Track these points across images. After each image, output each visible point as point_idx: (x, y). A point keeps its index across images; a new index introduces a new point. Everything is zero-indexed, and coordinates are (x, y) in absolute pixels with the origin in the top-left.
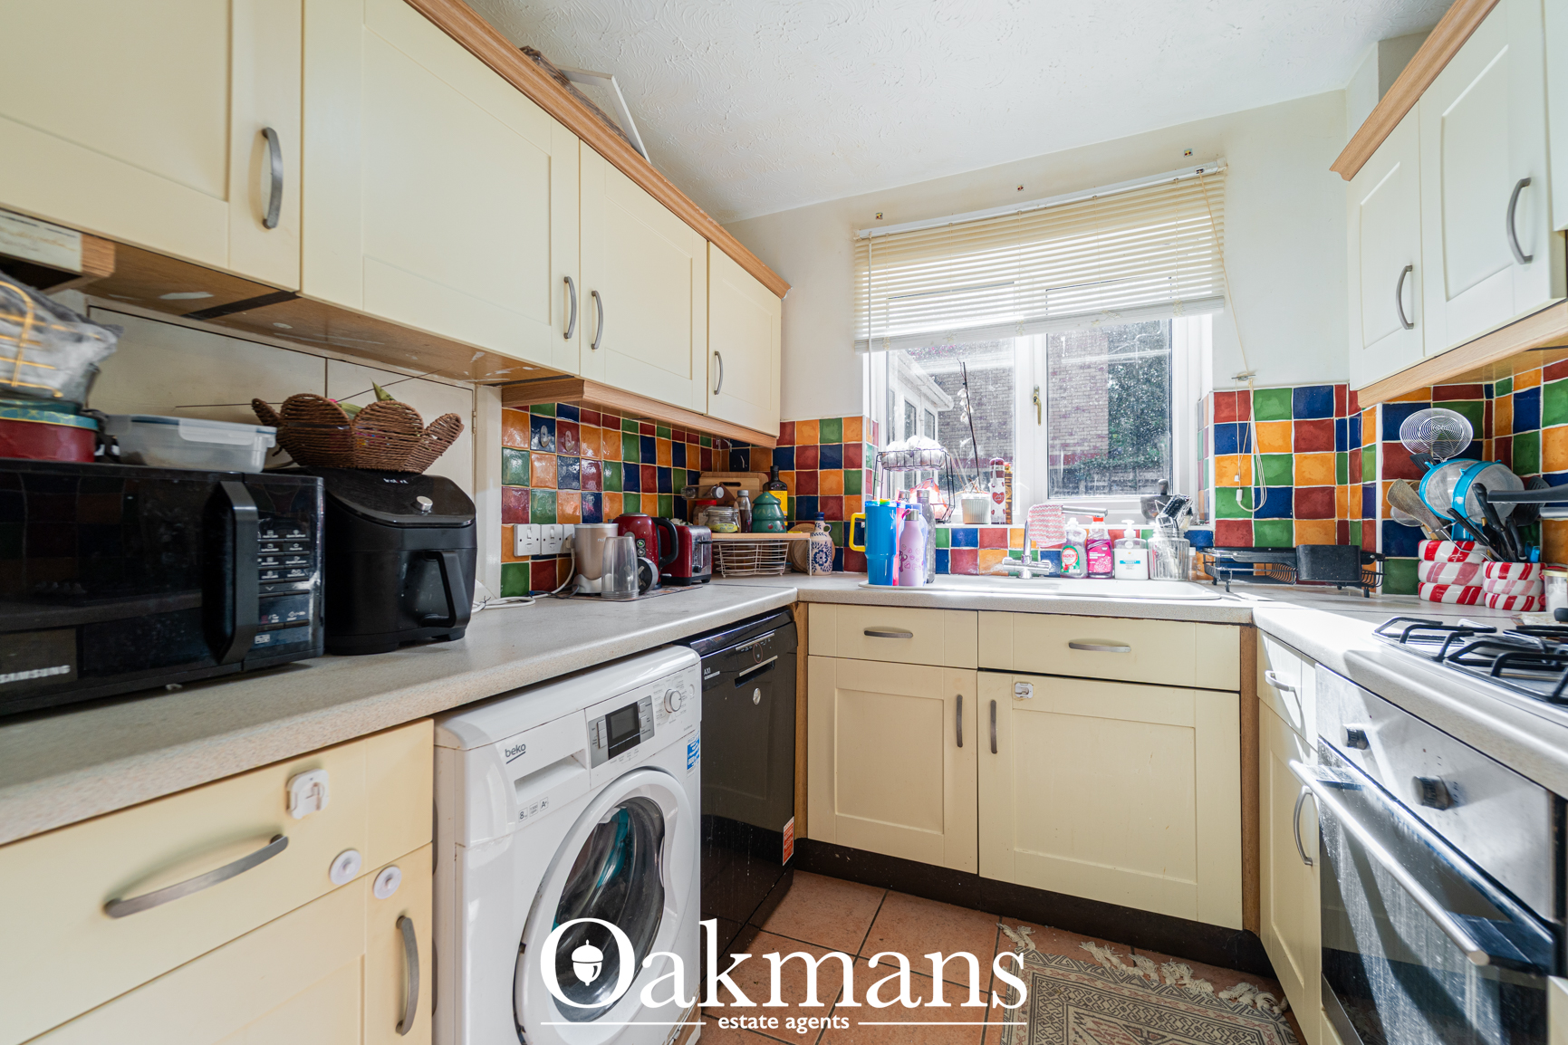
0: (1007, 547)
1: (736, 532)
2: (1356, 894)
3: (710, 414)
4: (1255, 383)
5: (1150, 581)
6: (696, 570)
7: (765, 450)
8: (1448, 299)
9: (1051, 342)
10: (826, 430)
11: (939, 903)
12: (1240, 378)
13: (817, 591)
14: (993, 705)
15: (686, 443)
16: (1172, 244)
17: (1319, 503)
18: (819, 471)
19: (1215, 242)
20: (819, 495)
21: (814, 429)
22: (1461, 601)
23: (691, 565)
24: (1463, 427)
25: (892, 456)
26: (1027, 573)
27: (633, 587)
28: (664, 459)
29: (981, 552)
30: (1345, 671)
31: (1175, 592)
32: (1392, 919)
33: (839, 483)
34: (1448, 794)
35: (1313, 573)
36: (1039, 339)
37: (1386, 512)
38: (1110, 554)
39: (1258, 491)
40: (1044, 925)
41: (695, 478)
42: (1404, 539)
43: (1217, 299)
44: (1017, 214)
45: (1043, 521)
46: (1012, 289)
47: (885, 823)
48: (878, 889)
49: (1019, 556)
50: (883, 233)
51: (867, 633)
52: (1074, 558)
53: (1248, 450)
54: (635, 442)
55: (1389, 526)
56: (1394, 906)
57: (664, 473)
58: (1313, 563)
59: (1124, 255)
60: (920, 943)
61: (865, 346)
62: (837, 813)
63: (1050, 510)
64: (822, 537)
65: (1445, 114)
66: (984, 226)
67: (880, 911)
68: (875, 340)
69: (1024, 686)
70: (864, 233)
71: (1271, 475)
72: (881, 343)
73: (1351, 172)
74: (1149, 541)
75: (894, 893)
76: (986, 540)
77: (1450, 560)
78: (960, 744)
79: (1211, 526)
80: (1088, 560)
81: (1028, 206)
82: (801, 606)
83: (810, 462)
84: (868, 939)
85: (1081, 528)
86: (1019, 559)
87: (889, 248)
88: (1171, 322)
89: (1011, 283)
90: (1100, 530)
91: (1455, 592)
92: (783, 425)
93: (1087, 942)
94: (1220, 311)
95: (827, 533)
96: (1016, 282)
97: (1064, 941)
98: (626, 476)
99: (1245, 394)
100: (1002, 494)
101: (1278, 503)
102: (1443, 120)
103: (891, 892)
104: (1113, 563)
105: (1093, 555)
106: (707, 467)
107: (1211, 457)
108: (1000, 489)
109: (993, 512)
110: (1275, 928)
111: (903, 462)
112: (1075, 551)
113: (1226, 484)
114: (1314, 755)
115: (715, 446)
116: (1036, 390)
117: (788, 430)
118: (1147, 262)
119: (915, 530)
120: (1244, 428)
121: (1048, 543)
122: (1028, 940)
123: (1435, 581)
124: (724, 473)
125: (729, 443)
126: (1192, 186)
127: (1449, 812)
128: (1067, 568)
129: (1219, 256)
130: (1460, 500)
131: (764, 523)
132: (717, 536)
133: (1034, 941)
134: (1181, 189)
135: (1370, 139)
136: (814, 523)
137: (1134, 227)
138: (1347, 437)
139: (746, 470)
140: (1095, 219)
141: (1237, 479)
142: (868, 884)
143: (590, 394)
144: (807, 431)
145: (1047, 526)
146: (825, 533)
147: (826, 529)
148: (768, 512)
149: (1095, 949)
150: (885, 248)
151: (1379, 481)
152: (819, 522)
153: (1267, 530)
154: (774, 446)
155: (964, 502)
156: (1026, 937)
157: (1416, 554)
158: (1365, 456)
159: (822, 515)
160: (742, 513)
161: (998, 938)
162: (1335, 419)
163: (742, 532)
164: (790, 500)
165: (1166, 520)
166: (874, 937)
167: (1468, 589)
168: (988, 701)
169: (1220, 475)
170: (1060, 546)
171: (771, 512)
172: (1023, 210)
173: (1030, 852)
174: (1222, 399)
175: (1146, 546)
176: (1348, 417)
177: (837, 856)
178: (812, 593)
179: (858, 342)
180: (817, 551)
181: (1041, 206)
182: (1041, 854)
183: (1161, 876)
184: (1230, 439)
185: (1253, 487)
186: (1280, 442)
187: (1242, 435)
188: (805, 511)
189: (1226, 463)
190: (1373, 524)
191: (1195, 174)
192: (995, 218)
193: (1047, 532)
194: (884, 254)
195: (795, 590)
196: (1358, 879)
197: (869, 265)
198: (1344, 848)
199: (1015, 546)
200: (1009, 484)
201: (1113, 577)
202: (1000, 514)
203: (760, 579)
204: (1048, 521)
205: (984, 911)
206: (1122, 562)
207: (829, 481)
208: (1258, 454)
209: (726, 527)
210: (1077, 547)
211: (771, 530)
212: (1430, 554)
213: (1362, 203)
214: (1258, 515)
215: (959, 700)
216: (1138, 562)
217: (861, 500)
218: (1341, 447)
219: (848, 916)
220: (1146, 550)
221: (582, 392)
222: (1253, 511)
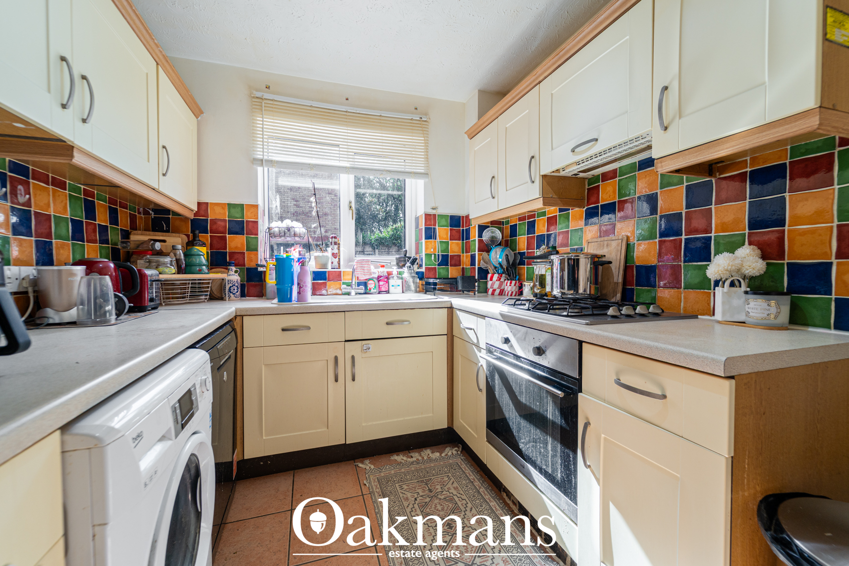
0: (341, 280)
1: (174, 274)
2: (503, 395)
3: (161, 189)
4: (438, 212)
5: (403, 294)
6: (152, 300)
7: (186, 219)
8: (507, 191)
9: (357, 179)
10: (233, 211)
11: (324, 466)
12: (433, 209)
13: (250, 308)
14: (353, 357)
15: (118, 208)
16: (406, 146)
17: (456, 261)
18: (227, 235)
19: (426, 150)
20: (228, 251)
21: (223, 209)
22: (499, 295)
23: (147, 296)
24: (498, 234)
25: (276, 230)
26: (353, 293)
27: (110, 315)
28: (102, 218)
29: (328, 283)
30: (501, 318)
31: (414, 298)
32: (519, 398)
33: (243, 244)
34: (543, 350)
35: (463, 287)
36: (351, 177)
37: (479, 264)
38: (387, 282)
39: (438, 255)
40: (373, 456)
41: (126, 235)
42: (483, 273)
43: (425, 175)
44: (346, 112)
45: (362, 267)
46: (338, 149)
47: (295, 434)
48: (288, 472)
49: (349, 285)
50: (271, 98)
51: (283, 330)
52: (373, 285)
53: (436, 239)
54: (79, 202)
55: (480, 269)
56: (520, 393)
57: (103, 229)
58: (463, 283)
59: (393, 146)
60: (322, 488)
61: (260, 163)
62: (264, 438)
63: (365, 262)
64: (233, 276)
65: (507, 126)
66: (329, 113)
67: (295, 482)
68: (267, 161)
69: (367, 346)
70: (259, 94)
71: (443, 249)
72: (271, 163)
73: (471, 136)
74: (403, 276)
75: (298, 470)
76: (331, 277)
77: (497, 280)
78: (336, 380)
79: (423, 270)
80: (379, 285)
81: (352, 110)
82: (238, 318)
83: (221, 229)
84: (294, 499)
85: (376, 271)
86: (349, 286)
87: (275, 108)
88: (405, 180)
89: (338, 146)
90: (383, 271)
91: (498, 291)
92: (199, 204)
93: (392, 456)
94: (427, 180)
95: (237, 274)
96: (340, 146)
97: (383, 459)
98: (72, 229)
99: (435, 215)
100: (337, 253)
101: (445, 260)
102: (506, 128)
103: (296, 471)
104: (389, 286)
105: (381, 283)
106: (134, 227)
107: (424, 240)
108: (336, 251)
109: (332, 263)
110: (461, 421)
111: (283, 234)
112: (374, 281)
113: (428, 252)
114: (484, 352)
115: (139, 213)
116: (350, 202)
117: (203, 207)
118: (397, 151)
119: (306, 271)
120: (435, 229)
121: (363, 278)
122: (370, 465)
123: (493, 288)
124: (148, 233)
125: (151, 212)
126: (417, 124)
127: (543, 355)
128: (370, 290)
129: (426, 156)
130: (500, 260)
131: (194, 268)
132: (162, 277)
133: (372, 464)
134: (414, 123)
135: (480, 126)
136: (227, 269)
137: (397, 135)
138: (465, 236)
139: (168, 231)
140: (381, 126)
141: (432, 250)
142: (282, 472)
143: (79, 160)
144: (218, 210)
145: (364, 270)
146: (235, 274)
147: (236, 272)
148: (196, 260)
149: (397, 457)
150: (272, 107)
151: (477, 253)
152: (231, 267)
153: (441, 271)
154: (192, 217)
155: (316, 258)
156: (369, 464)
157: (487, 279)
158: (471, 243)
159: (233, 263)
160: (178, 261)
161: (357, 470)
162: (461, 229)
163: (178, 274)
164: (207, 253)
165: (410, 267)
166: (296, 497)
167: (501, 290)
168: (350, 356)
169: (426, 248)
170: (366, 280)
171: (200, 260)
172: (349, 111)
173: (370, 424)
174: (427, 216)
175: (402, 278)
176: (465, 228)
177: (262, 463)
178: (247, 310)
179: (255, 159)
180: (231, 285)
181: (357, 112)
182: (374, 423)
183: (421, 416)
184: (430, 234)
185: (437, 254)
186: (445, 236)
187: (434, 232)
188: (218, 260)
189: (428, 243)
190: (475, 268)
191: (419, 119)
192: (335, 110)
193: (364, 272)
194: (272, 111)
195: (233, 309)
196: (504, 389)
197: (262, 115)
198: (498, 380)
199: (345, 279)
200: (339, 249)
201: (389, 293)
202: (336, 263)
203: (191, 305)
204: (364, 267)
205: (346, 461)
206: (393, 286)
207: (235, 242)
208: (439, 241)
209: (167, 270)
210: (375, 280)
211: (200, 272)
212: (491, 279)
213: (476, 149)
214: (439, 265)
215: (336, 358)
216: (399, 286)
217: (257, 254)
218: (463, 240)
219: (277, 492)
220: (401, 280)
221: (72, 156)
222: (437, 263)
